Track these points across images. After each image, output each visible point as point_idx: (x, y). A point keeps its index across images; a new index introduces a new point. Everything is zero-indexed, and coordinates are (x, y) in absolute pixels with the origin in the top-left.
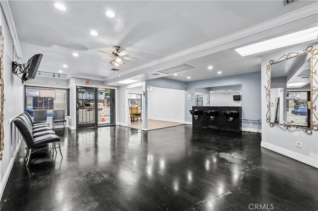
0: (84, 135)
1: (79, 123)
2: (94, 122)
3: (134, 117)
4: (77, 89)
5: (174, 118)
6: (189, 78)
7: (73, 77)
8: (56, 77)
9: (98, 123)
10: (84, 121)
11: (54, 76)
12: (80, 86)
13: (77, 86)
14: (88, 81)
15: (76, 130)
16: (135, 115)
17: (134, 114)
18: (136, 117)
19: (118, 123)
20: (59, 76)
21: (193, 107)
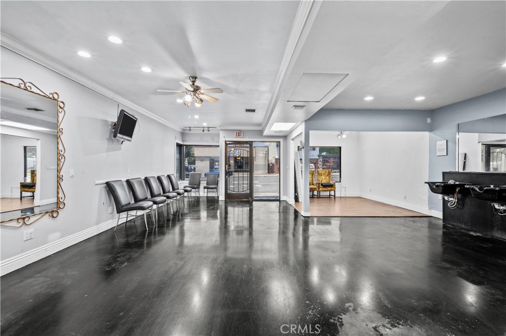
0: (236, 209)
1: (229, 192)
2: (248, 192)
3: (319, 188)
4: (226, 144)
5: (405, 198)
6: (420, 99)
7: (221, 130)
8: (206, 132)
9: (254, 196)
10: (236, 190)
11: (203, 131)
12: (230, 141)
13: (226, 141)
14: (239, 133)
15: (225, 201)
16: (322, 185)
17: (319, 184)
18: (324, 189)
19: (285, 197)
20: (208, 130)
21: (444, 174)
